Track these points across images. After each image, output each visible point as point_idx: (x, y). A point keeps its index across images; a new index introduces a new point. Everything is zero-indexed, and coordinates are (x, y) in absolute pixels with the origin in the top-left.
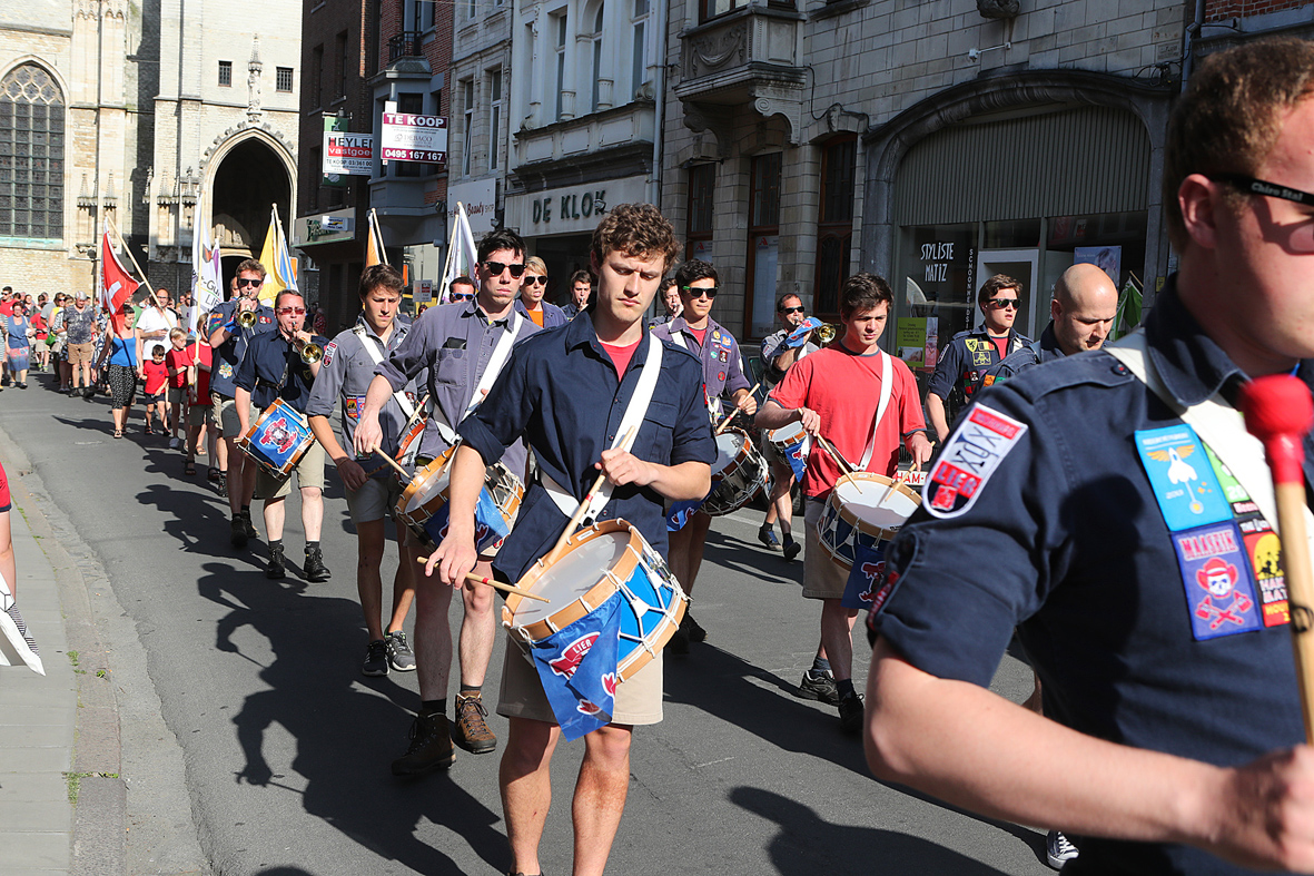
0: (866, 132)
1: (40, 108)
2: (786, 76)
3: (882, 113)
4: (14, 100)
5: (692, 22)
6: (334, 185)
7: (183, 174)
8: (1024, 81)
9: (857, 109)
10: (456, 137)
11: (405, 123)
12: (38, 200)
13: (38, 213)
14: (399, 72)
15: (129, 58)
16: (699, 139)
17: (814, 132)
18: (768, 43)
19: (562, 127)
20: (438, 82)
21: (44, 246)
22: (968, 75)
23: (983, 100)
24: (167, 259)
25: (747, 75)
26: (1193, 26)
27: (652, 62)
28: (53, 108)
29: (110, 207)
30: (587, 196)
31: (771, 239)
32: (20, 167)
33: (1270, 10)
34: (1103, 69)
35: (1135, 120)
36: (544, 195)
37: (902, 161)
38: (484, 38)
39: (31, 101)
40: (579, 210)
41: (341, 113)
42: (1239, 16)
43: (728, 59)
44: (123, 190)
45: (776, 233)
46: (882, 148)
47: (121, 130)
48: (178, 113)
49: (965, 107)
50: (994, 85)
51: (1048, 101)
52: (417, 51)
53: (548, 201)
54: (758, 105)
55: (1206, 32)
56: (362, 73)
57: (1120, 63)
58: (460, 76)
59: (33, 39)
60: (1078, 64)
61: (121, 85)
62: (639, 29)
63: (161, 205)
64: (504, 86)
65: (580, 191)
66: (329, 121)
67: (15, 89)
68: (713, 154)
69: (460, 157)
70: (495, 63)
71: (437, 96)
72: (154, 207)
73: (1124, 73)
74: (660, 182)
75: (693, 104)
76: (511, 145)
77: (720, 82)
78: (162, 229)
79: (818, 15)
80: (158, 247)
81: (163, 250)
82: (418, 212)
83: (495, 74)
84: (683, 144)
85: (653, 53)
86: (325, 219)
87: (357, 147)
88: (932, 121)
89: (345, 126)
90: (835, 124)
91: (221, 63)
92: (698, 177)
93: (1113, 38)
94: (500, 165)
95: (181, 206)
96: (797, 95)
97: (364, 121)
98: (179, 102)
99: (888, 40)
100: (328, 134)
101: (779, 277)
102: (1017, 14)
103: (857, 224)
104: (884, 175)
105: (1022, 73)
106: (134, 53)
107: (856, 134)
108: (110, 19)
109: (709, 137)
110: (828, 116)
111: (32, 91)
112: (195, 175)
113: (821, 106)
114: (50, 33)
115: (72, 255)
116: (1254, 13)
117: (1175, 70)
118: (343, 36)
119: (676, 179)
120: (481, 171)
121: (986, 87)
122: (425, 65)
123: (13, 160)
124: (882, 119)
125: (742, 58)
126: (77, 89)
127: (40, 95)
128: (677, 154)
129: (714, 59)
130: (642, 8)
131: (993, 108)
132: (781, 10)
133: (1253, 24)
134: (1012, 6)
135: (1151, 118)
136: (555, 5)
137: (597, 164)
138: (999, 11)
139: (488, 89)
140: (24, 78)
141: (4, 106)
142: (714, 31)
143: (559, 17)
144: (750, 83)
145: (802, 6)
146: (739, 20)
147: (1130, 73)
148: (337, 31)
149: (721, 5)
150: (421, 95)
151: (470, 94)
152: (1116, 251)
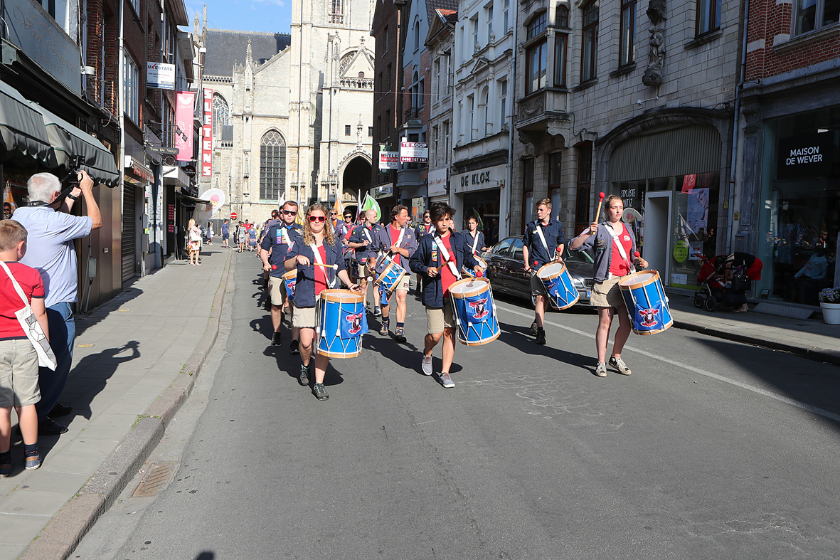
0: (596, 140)
1: (276, 148)
2: (562, 117)
3: (603, 131)
4: (266, 145)
5: (521, 94)
6: (384, 174)
7: (331, 172)
8: (664, 114)
9: (592, 131)
10: (431, 151)
11: (410, 146)
12: (275, 185)
13: (276, 190)
14: (409, 125)
15: (311, 126)
16: (527, 147)
17: (574, 142)
18: (553, 103)
19: (472, 144)
20: (424, 129)
22: (640, 113)
23: (646, 124)
25: (544, 118)
26: (740, 84)
27: (508, 115)
28: (281, 148)
29: (303, 187)
30: (482, 174)
31: (558, 190)
32: (269, 172)
33: (776, 74)
34: (699, 106)
35: (715, 129)
36: (466, 174)
37: (613, 153)
38: (441, 110)
39: (273, 145)
40: (479, 180)
41: (387, 143)
42: (761, 78)
43: (536, 111)
44: (308, 179)
45: (559, 187)
46: (603, 147)
47: (308, 154)
48: (329, 147)
49: (639, 127)
50: (651, 116)
51: (675, 123)
52: (417, 116)
53: (467, 177)
54: (549, 131)
55: (745, 86)
56: (396, 127)
57: (707, 103)
58: (433, 125)
59: (275, 120)
60: (688, 105)
61: (308, 137)
62: (504, 101)
63: (322, 185)
64: (450, 128)
65: (479, 172)
66: (382, 147)
67: (267, 141)
68: (533, 154)
69: (433, 160)
70: (446, 119)
71: (424, 134)
72: (319, 186)
73: (709, 108)
74: (511, 167)
75: (523, 131)
76: (453, 153)
77: (533, 121)
78: (323, 195)
79: (577, 90)
82: (417, 184)
83: (446, 123)
84: (521, 149)
85: (508, 112)
86: (381, 188)
87: (393, 158)
88: (625, 134)
89: (389, 149)
90: (583, 138)
91: (346, 126)
92: (527, 163)
93: (704, 91)
94: (449, 162)
95: (330, 185)
96: (567, 126)
97: (395, 147)
98: (330, 143)
99: (605, 99)
100: (381, 152)
101: (560, 207)
102: (660, 83)
103: (593, 182)
104: (604, 160)
105: (664, 110)
106: (312, 124)
107: (592, 142)
108: (303, 110)
109: (531, 146)
110: (580, 134)
111: (273, 141)
112: (336, 172)
113: (578, 130)
114: (280, 118)
116: (768, 76)
117: (732, 105)
118: (388, 112)
119: (518, 165)
120: (441, 165)
121: (647, 117)
122: (420, 122)
123: (266, 169)
124: (603, 135)
125: (542, 110)
126: (291, 140)
127: (276, 142)
128: (518, 154)
129: (531, 112)
130: (504, 92)
131: (651, 127)
132: (559, 88)
133: (767, 81)
134: (658, 80)
135: (722, 128)
136: (469, 93)
137: (486, 160)
138: (653, 82)
139: (444, 130)
140: (270, 136)
141: (263, 147)
142: (532, 99)
143: (471, 97)
144: (546, 121)
145: (569, 86)
146: (541, 93)
147: (711, 107)
148: (386, 109)
149: (535, 88)
150: (418, 134)
151: (437, 132)
152: (707, 190)
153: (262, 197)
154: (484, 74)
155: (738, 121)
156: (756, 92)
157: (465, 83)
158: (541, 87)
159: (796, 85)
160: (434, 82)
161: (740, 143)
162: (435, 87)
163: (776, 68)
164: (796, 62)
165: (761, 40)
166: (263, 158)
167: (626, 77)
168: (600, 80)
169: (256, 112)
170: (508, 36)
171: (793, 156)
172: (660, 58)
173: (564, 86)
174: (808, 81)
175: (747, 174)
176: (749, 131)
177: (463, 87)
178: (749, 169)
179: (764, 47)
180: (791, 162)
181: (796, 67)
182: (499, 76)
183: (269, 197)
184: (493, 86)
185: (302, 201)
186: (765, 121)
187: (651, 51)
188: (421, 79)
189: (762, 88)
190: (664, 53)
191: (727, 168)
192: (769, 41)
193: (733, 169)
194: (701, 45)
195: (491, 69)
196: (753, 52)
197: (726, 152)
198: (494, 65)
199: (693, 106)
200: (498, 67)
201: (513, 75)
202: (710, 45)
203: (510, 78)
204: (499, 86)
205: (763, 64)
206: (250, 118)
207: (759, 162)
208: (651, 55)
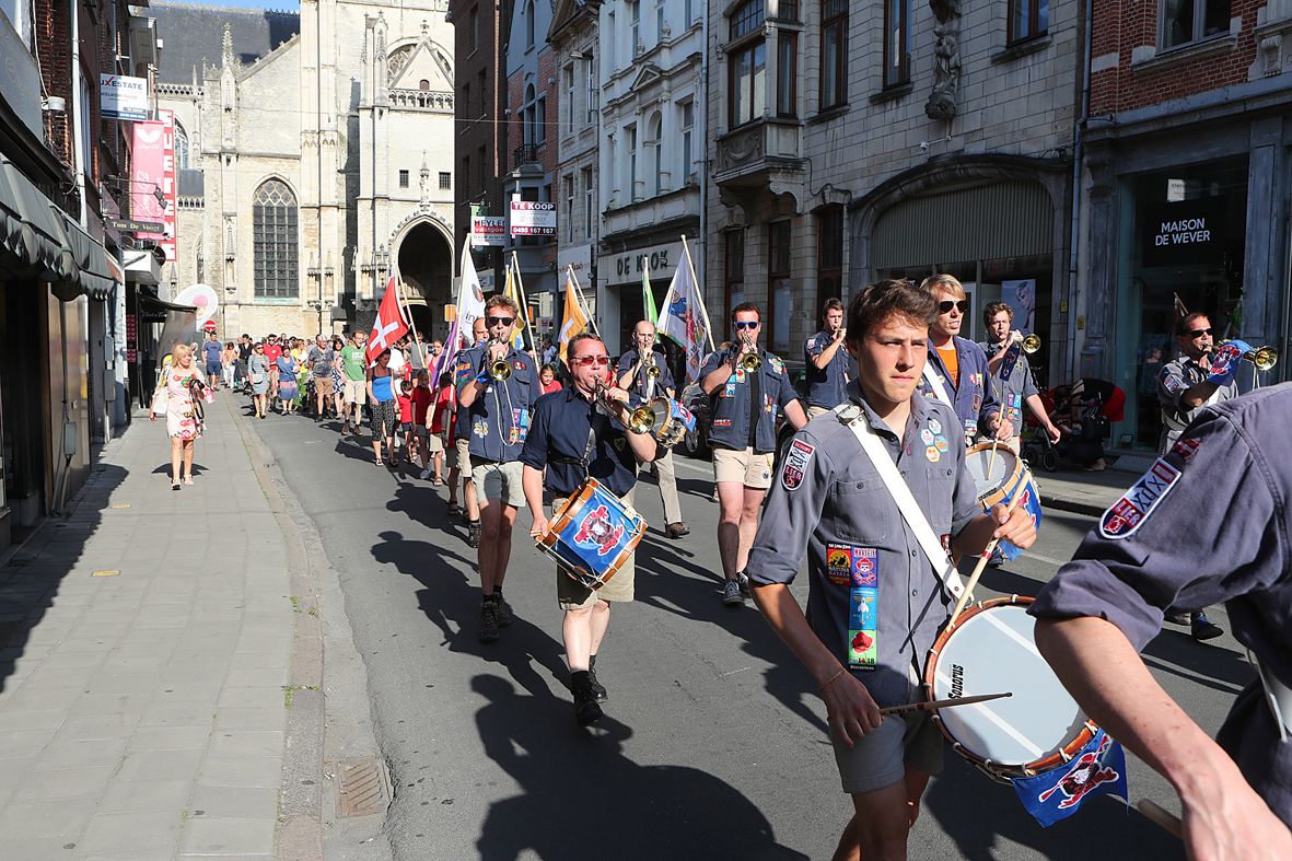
0: (849, 203)
1: (280, 209)
2: (791, 166)
3: (861, 189)
4: (264, 204)
5: (724, 130)
6: (479, 253)
7: (378, 249)
8: (961, 164)
9: (843, 187)
10: (562, 217)
11: (527, 208)
12: (281, 272)
13: (282, 281)
14: (522, 172)
15: (339, 171)
16: (731, 212)
17: (813, 205)
18: (777, 143)
19: (636, 207)
20: (548, 179)
21: (285, 303)
22: (921, 160)
23: (932, 178)
24: (368, 309)
25: (764, 166)
26: (1081, 120)
27: (697, 159)
28: (290, 209)
29: (330, 275)
30: (655, 255)
31: (785, 281)
32: (269, 250)
33: (1137, 107)
34: (1017, 153)
35: (1042, 189)
36: (624, 255)
37: (876, 223)
38: (577, 149)
39: (275, 205)
40: (650, 266)
41: (483, 203)
42: (1114, 112)
43: (750, 155)
44: (337, 262)
45: (789, 277)
46: (862, 214)
47: (335, 220)
48: (373, 208)
49: (920, 182)
50: (939, 167)
51: (978, 177)
52: (534, 158)
53: (627, 259)
54: (772, 187)
55: (1090, 125)
56: (496, 174)
57: (1030, 149)
58: (564, 174)
59: (276, 162)
60: (999, 150)
61: (335, 191)
62: (687, 136)
63: (363, 271)
64: (594, 179)
65: (649, 251)
66: (475, 209)
67: (264, 197)
68: (742, 223)
69: (565, 231)
70: (588, 164)
71: (548, 188)
72: (358, 273)
73: (1033, 156)
74: (705, 243)
75: (726, 187)
76: (601, 221)
77: (744, 172)
78: (365, 289)
79: (813, 121)
80: (362, 300)
81: (365, 302)
82: (538, 270)
83: (587, 171)
84: (720, 216)
85: (697, 153)
87: (494, 226)
88: (897, 194)
89: (485, 212)
90: (827, 198)
91: (401, 172)
92: (731, 241)
93: (1024, 131)
94: (593, 235)
95: (377, 272)
96: (800, 179)
97: (498, 208)
98: (374, 200)
99: (863, 137)
100: (474, 218)
101: (791, 308)
102: (954, 116)
103: (846, 269)
104: (864, 234)
105: (960, 158)
106: (343, 168)
107: (843, 205)
108: (326, 145)
109: (738, 210)
110: (822, 192)
111: (275, 197)
112: (386, 249)
113: (817, 185)
114: (286, 157)
115: (305, 308)
116: (1125, 110)
117: (1069, 152)
118: (483, 150)
119: (716, 240)
120: (581, 240)
121: (934, 168)
122: (539, 167)
123: (264, 245)
124: (861, 194)
125: (759, 154)
126: (305, 195)
127: (281, 199)
128: (716, 223)
129: (740, 156)
130: (689, 121)
131: (940, 183)
132: (786, 119)
133: (1124, 117)
134: (951, 110)
135: (1054, 187)
136: (628, 121)
137: (661, 232)
138: (942, 114)
139: (583, 182)
140: (270, 189)
141: (257, 209)
142: (739, 135)
143: (631, 129)
144: (766, 172)
145: (801, 115)
146: (757, 127)
147: (1037, 155)
148: (479, 146)
149: (744, 117)
150: (537, 188)
151: (571, 186)
152: (1031, 283)
153: (259, 293)
154: (652, 93)
155: (1080, 177)
156: (1108, 134)
157: (620, 106)
158: (756, 116)
159: (1169, 124)
160: (563, 102)
161: (1084, 211)
162: (566, 111)
163: (1137, 97)
164: (1168, 89)
165: (1113, 54)
166: (257, 226)
167: (897, 103)
168: (854, 107)
169: (244, 148)
170: (694, 31)
171: (1166, 232)
172: (953, 76)
173: (793, 115)
174: (1187, 121)
175: (1096, 259)
176: (1097, 194)
177: (616, 111)
178: (1099, 252)
179: (1117, 66)
180: (1164, 240)
181: (1167, 97)
182: (680, 95)
183: (271, 292)
184: (669, 113)
185: (328, 298)
186: (1121, 177)
187: (939, 65)
188: (541, 96)
189: (1116, 127)
190: (958, 68)
191: (1063, 249)
192: (1125, 57)
193: (1074, 251)
194: (1017, 58)
195: (665, 85)
196: (1102, 72)
197: (1061, 224)
198: (670, 78)
199: (1008, 152)
200: (676, 81)
201: (704, 96)
202: (1033, 58)
203: (699, 98)
204: (679, 112)
205: (1117, 90)
206: (233, 158)
207: (1114, 240)
208: (938, 71)
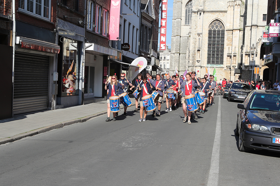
1: (219, 31)
6: (268, 46)
7: (252, 46)
11: (276, 25)
12: (217, 55)
13: (217, 58)
14: (279, 11)
15: (241, 16)
21: (218, 67)
24: (247, 69)
28: (222, 31)
29: (235, 56)
44: (237, 51)
47: (238, 35)
48: (251, 30)
59: (218, 13)
67: (213, 27)
72: (244, 55)
78: (246, 61)
80: (245, 66)
91: (264, 15)
95: (251, 55)
98: (251, 26)
100: (264, 31)
108: (236, 6)
112: (255, 46)
114: (221, 12)
115: (225, 69)
123: (212, 45)
126: (228, 26)
127: (219, 28)
140: (215, 24)
141: (210, 31)
153: (209, 62)
166: (210, 38)
169: (207, 9)
183: (213, 63)
185: (234, 65)
206: (202, 13)
